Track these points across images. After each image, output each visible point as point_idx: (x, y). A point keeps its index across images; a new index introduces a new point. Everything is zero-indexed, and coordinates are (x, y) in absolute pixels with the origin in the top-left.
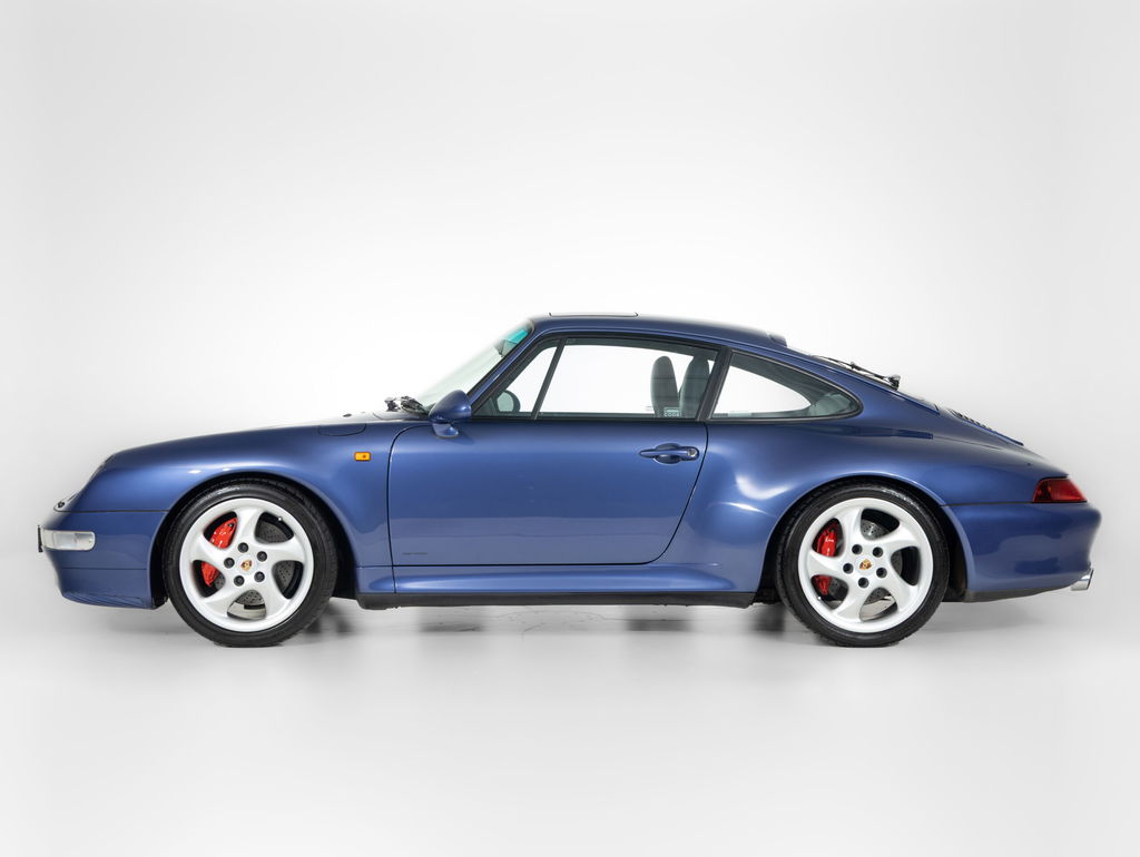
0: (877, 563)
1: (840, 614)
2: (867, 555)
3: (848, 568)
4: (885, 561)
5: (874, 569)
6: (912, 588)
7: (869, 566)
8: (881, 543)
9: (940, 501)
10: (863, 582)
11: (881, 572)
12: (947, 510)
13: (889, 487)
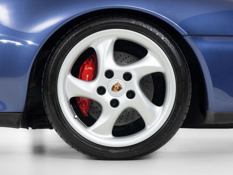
0: (127, 86)
1: (94, 131)
2: (118, 79)
3: (101, 91)
4: (134, 85)
5: (124, 92)
6: (158, 109)
7: (120, 89)
8: (131, 68)
9: (183, 32)
10: (115, 103)
11: (131, 94)
12: (188, 39)
13: (137, 19)
